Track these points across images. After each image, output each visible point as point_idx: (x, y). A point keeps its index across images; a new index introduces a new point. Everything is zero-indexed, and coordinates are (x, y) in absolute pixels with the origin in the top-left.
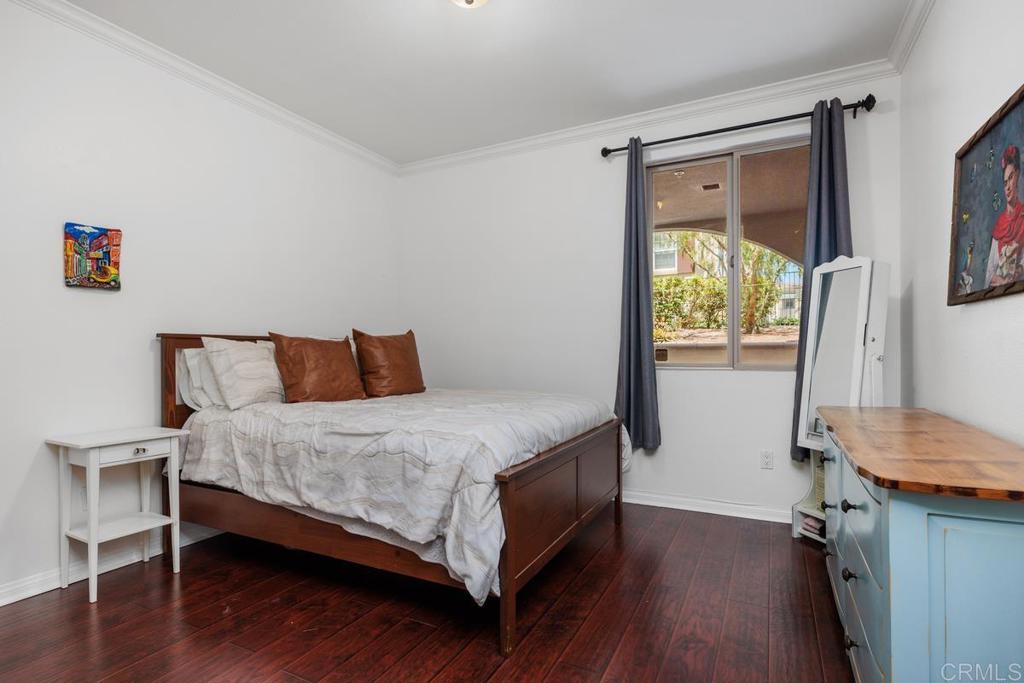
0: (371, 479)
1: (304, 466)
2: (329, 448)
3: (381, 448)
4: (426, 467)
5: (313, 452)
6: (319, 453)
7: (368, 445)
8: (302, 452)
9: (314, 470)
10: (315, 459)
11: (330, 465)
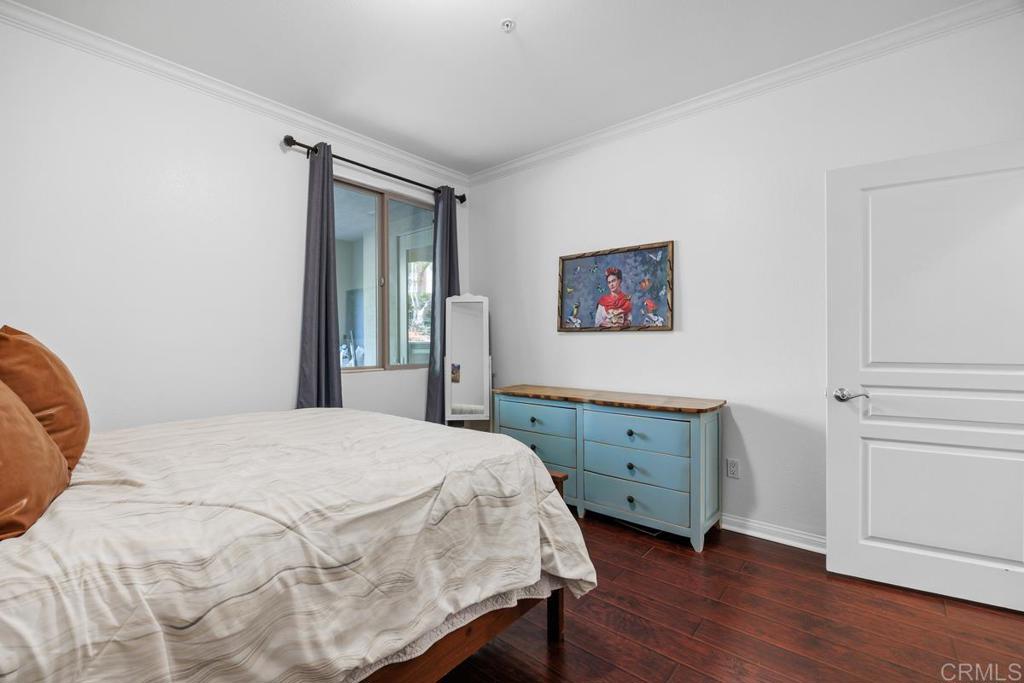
0: (447, 554)
1: (310, 614)
2: (360, 549)
3: (450, 505)
4: (506, 501)
5: (322, 575)
6: (335, 571)
7: (431, 510)
8: (295, 590)
9: (339, 604)
10: (331, 586)
11: (372, 576)
